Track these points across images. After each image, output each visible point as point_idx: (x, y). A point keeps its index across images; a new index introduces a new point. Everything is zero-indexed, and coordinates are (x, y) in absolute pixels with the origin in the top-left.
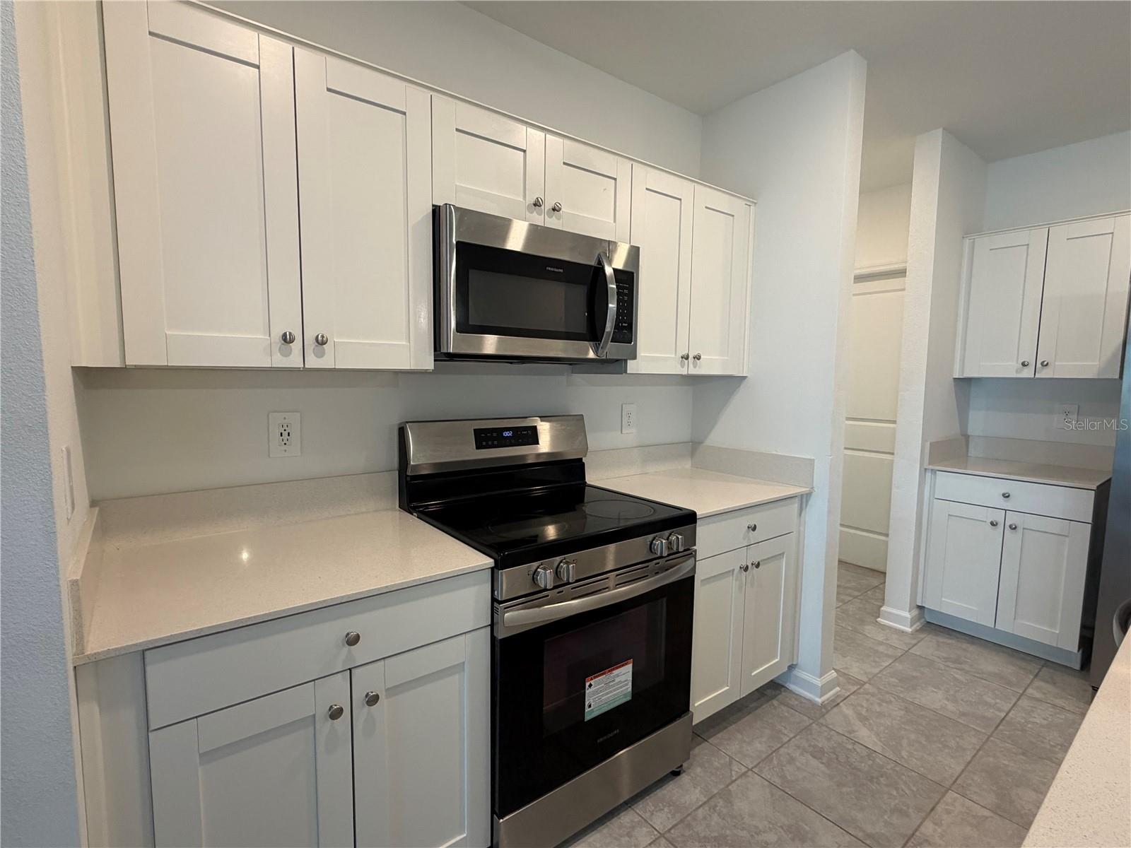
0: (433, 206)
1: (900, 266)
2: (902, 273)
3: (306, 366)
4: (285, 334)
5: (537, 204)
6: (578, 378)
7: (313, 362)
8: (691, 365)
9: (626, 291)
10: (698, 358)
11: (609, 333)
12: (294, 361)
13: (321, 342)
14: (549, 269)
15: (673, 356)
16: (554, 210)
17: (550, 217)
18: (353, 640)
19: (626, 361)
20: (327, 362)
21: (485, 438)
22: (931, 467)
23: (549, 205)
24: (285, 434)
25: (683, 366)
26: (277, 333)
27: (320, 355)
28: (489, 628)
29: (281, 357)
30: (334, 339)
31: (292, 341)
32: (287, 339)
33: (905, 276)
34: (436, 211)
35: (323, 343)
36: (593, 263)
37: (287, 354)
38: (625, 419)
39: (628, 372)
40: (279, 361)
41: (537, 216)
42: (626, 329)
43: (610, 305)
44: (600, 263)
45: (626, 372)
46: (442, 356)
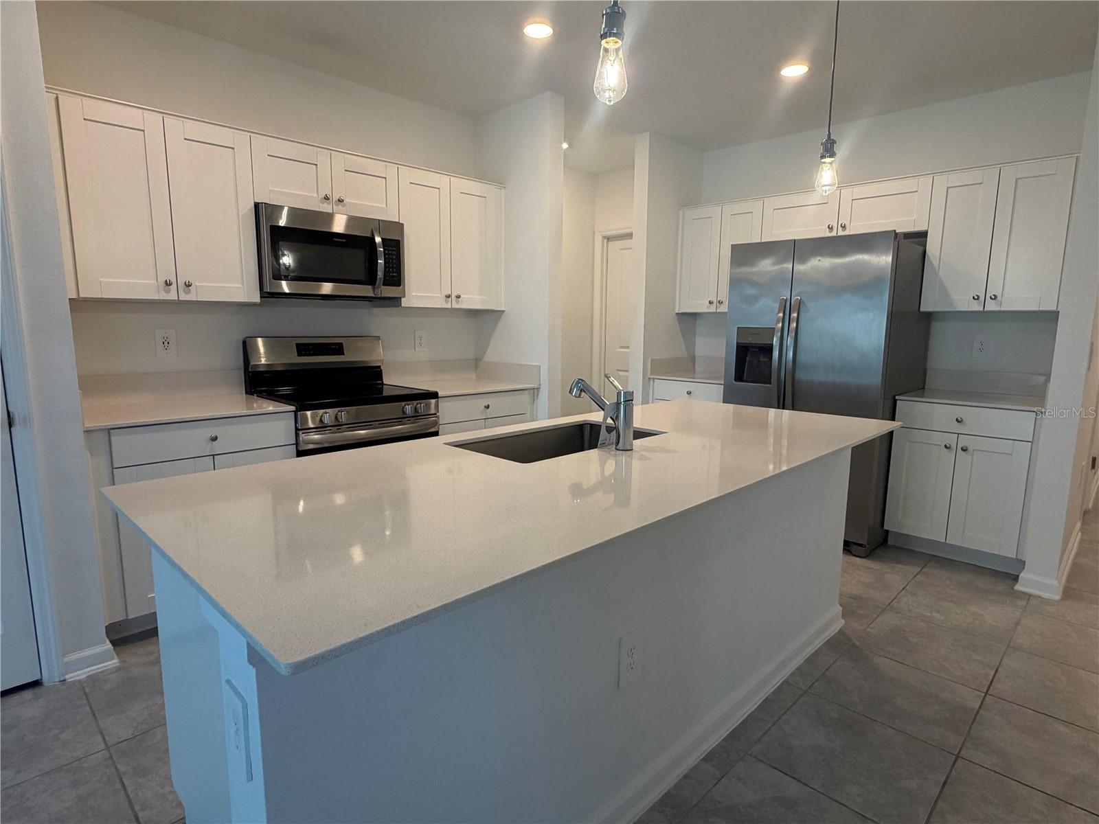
0: (255, 203)
1: (628, 231)
2: (629, 236)
3: (180, 299)
4: (166, 281)
5: (327, 198)
6: (377, 311)
7: (183, 297)
8: (454, 302)
9: (394, 253)
10: (458, 297)
11: (381, 278)
12: (172, 296)
13: (188, 285)
14: (336, 240)
15: (439, 295)
16: (339, 200)
17: (337, 205)
18: (214, 439)
19: (401, 298)
20: (191, 297)
21: (303, 349)
22: (652, 377)
23: (335, 198)
24: (166, 343)
25: (447, 302)
26: (162, 280)
27: (188, 293)
28: (295, 446)
29: (165, 294)
30: (196, 283)
31: (171, 284)
32: (168, 284)
33: (632, 238)
34: (257, 205)
35: (189, 286)
36: (368, 235)
37: (168, 292)
38: (417, 341)
39: (403, 305)
40: (163, 296)
41: (328, 206)
42: (395, 276)
43: (379, 261)
44: (373, 235)
45: (401, 305)
46: (265, 295)
